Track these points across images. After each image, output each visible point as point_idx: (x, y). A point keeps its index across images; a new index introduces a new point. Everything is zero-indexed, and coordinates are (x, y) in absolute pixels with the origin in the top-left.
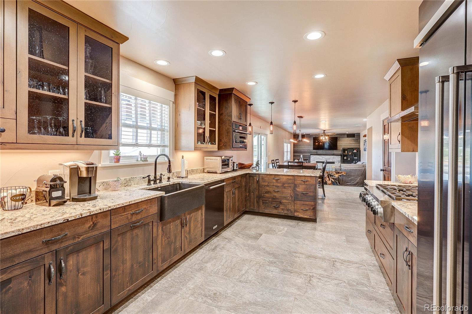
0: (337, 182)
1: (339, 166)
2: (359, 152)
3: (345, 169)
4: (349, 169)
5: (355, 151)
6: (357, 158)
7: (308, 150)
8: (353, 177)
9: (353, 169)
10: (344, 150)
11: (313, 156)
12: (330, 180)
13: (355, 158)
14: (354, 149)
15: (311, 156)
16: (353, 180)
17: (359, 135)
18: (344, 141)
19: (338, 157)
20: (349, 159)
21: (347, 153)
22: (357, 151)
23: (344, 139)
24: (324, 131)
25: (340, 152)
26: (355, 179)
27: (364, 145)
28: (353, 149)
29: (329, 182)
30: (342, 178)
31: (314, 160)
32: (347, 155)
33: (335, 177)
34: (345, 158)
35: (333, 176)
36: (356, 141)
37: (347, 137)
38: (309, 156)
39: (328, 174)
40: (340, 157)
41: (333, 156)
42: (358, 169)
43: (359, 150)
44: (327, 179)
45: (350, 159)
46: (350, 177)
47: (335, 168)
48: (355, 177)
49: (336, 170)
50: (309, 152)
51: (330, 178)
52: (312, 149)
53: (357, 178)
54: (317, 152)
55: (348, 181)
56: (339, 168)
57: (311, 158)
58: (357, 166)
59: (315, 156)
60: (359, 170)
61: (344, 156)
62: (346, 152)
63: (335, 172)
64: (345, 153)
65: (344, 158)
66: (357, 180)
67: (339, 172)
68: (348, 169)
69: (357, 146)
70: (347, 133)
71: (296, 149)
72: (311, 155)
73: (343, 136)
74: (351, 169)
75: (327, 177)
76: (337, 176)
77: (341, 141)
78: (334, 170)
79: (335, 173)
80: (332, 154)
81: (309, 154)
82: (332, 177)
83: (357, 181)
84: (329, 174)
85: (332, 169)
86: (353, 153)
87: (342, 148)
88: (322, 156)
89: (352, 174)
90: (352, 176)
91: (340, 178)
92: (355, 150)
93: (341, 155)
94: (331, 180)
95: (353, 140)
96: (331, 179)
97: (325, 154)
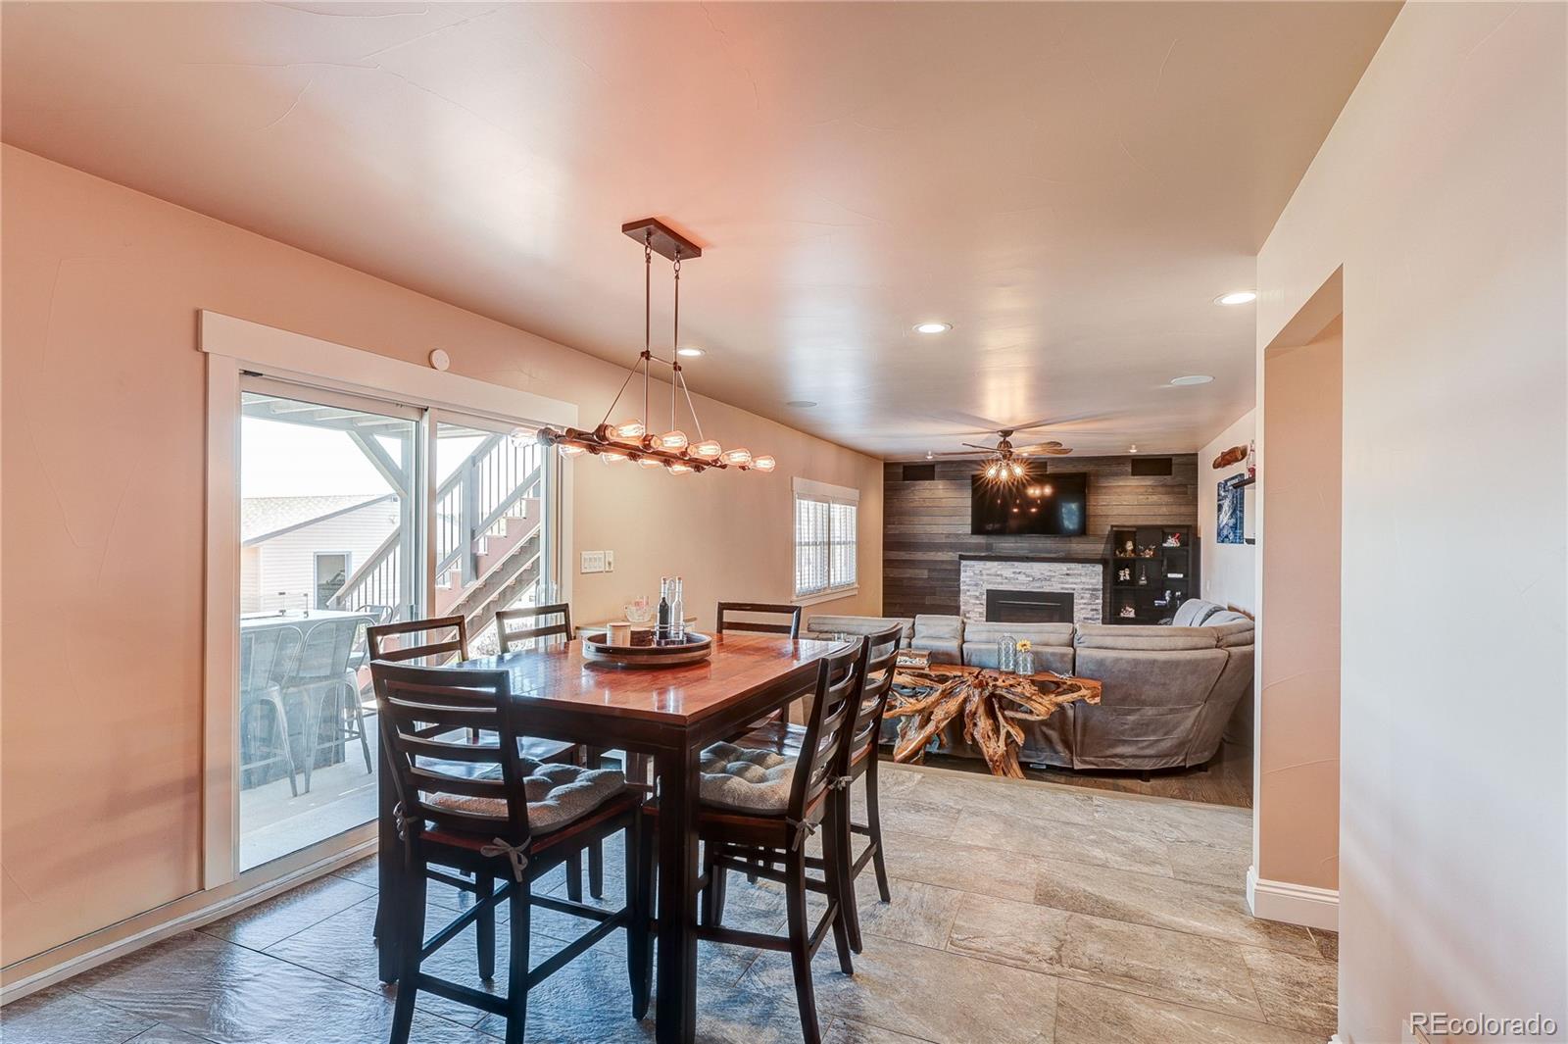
0: (1054, 735)
1: (1066, 637)
2: (1190, 548)
3: (1101, 663)
4: (1128, 661)
5: (1172, 543)
6: (1181, 576)
7: (948, 536)
8: (1149, 712)
9: (1154, 662)
10: (1119, 536)
11: (972, 563)
12: (996, 730)
13: (1169, 575)
14: (1166, 530)
15: (964, 563)
16: (1152, 727)
17: (1190, 462)
18: (1118, 490)
19: (1089, 567)
20: (1143, 581)
21: (1133, 551)
22: (1184, 543)
23: (1121, 484)
24: (1006, 433)
25: (1099, 548)
26: (1164, 718)
27: (1220, 507)
28: (1163, 532)
29: (992, 744)
30: (1080, 715)
31: (976, 585)
32: (1134, 560)
33: (1031, 712)
34: (1125, 575)
35: (1013, 706)
36: (1179, 493)
37: (1133, 474)
38: (951, 562)
39: (987, 693)
40: (1099, 568)
41: (1064, 567)
42: (1189, 662)
43: (1189, 535)
44: (984, 723)
45: (1147, 579)
46: (1130, 712)
47: (1036, 654)
48: (1161, 709)
49: (1042, 665)
50: (952, 547)
51: (1001, 718)
52: (968, 529)
53: (1179, 716)
54: (989, 547)
55: (1123, 733)
56: (1063, 655)
57: (962, 574)
58: (1180, 642)
59: (982, 563)
60: (1194, 666)
61: (1121, 564)
62: (1129, 546)
63: (1033, 682)
64: (1124, 550)
65: (1118, 576)
66: (1175, 727)
67: (1058, 684)
68: (1117, 660)
69: (1183, 518)
70: (1133, 451)
71: (895, 530)
72: (962, 558)
73: (1115, 469)
74: (1137, 662)
75: (981, 710)
76: (1041, 708)
77: (1105, 494)
78: (1026, 669)
79: (1029, 689)
80: (1062, 555)
81: (953, 556)
82: (1008, 713)
83: (1178, 734)
84: (993, 695)
85: (1016, 663)
86: (1161, 552)
87: (1109, 528)
88: (1016, 564)
89: (1150, 692)
90: (1144, 703)
91: (1070, 713)
92: (1173, 535)
93: (1104, 562)
94: (1008, 732)
95: (1160, 489)
96: (1005, 728)
97: (1031, 555)
